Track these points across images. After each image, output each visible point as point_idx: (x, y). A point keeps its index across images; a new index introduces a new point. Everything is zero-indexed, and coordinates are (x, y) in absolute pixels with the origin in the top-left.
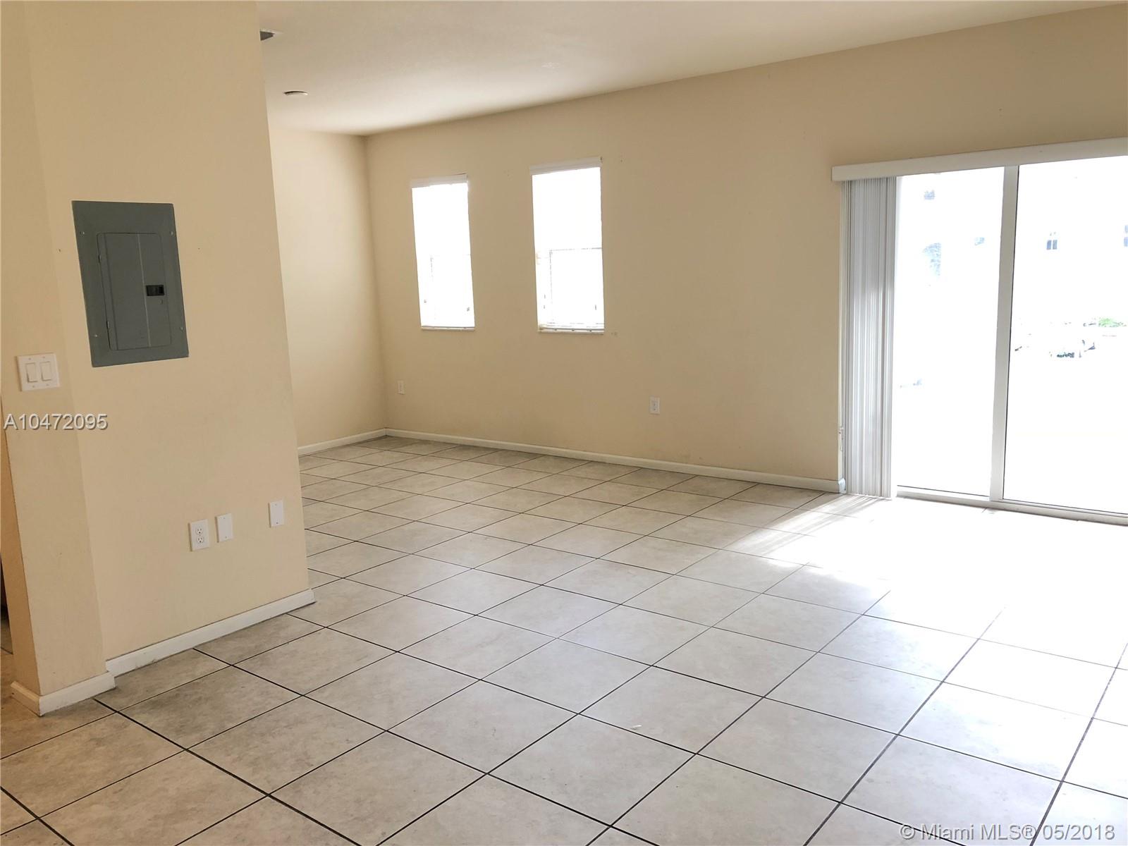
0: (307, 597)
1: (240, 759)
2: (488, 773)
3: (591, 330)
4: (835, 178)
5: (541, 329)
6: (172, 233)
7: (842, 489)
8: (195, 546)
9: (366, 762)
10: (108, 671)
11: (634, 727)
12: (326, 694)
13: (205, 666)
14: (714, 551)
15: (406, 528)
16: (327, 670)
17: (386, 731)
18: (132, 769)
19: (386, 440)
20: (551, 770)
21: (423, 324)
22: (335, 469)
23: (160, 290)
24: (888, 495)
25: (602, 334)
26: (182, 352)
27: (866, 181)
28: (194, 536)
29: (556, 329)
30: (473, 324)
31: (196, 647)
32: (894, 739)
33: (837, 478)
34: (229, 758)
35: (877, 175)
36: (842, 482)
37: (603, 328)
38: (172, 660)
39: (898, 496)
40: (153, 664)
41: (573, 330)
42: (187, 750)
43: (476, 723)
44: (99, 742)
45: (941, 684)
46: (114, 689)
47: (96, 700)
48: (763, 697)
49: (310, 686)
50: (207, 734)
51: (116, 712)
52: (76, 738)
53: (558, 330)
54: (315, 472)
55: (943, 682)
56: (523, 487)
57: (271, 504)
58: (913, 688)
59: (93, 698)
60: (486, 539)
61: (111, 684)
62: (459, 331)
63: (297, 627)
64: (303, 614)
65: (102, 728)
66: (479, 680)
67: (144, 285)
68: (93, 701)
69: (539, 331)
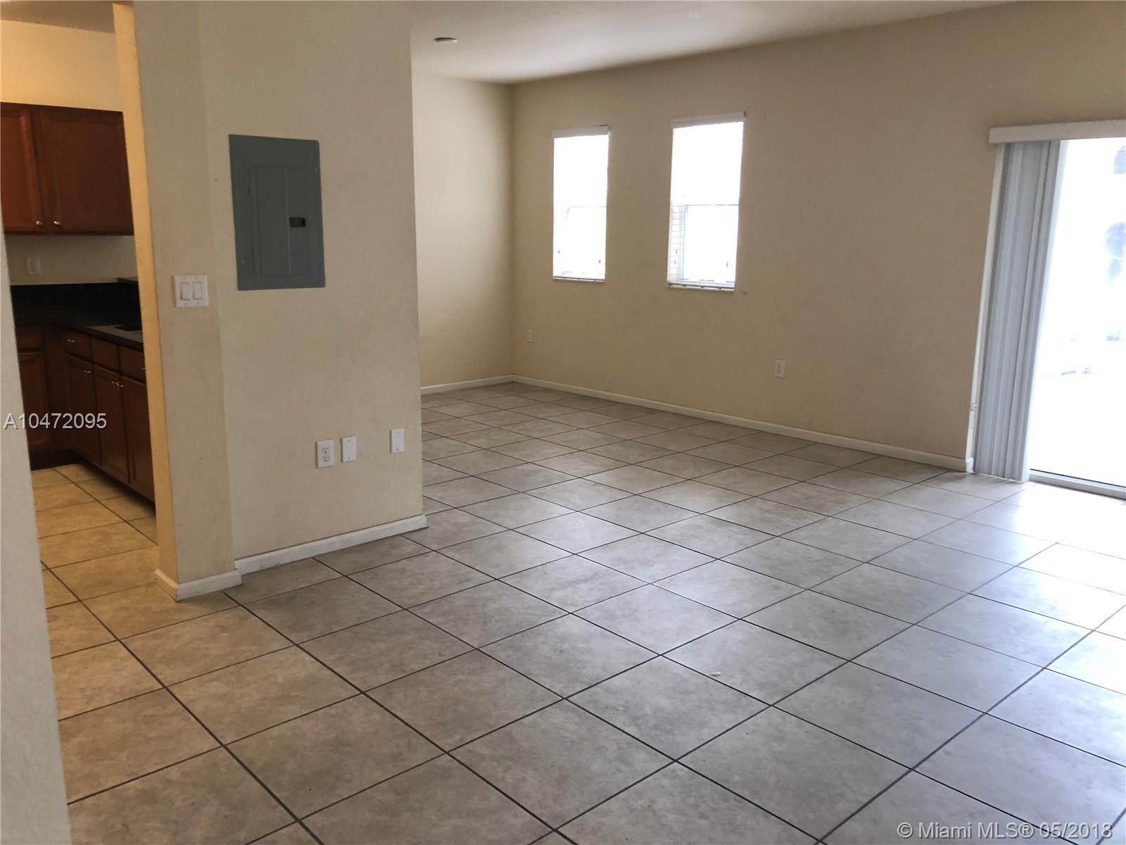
0: (421, 521)
1: (341, 658)
2: (566, 699)
3: (720, 288)
4: (992, 140)
5: (670, 284)
6: (316, 169)
7: (970, 469)
8: (321, 464)
9: (454, 674)
10: (236, 569)
11: (713, 673)
12: (427, 610)
13: (323, 574)
14: (822, 517)
15: (519, 468)
16: (431, 589)
17: (476, 649)
18: (249, 655)
19: (511, 387)
20: (627, 703)
21: (554, 275)
22: (460, 409)
23: (303, 222)
24: (1019, 478)
25: (731, 293)
26: (319, 282)
27: (1025, 143)
28: (321, 455)
29: (685, 285)
30: (603, 277)
31: (316, 556)
32: (981, 717)
33: (965, 456)
34: (332, 657)
35: (1039, 137)
36: (969, 461)
37: (733, 286)
38: (295, 566)
39: (1031, 480)
40: (277, 568)
41: (702, 287)
42: (297, 645)
43: (561, 652)
44: (224, 629)
45: (1042, 670)
46: (241, 585)
47: (225, 594)
48: (848, 661)
49: (413, 602)
50: (316, 634)
51: (240, 605)
52: (204, 623)
53: (687, 287)
54: (443, 410)
55: (1045, 668)
56: (639, 440)
57: (393, 431)
58: (1010, 670)
59: (222, 591)
60: (594, 485)
61: (238, 581)
62: (589, 282)
63: (409, 548)
64: (415, 537)
65: (226, 618)
66: (570, 613)
67: (288, 217)
68: (223, 594)
69: (667, 286)
